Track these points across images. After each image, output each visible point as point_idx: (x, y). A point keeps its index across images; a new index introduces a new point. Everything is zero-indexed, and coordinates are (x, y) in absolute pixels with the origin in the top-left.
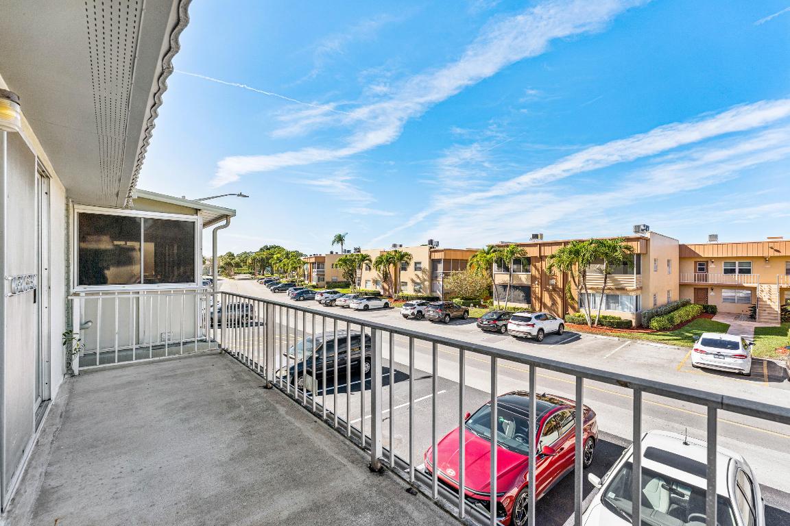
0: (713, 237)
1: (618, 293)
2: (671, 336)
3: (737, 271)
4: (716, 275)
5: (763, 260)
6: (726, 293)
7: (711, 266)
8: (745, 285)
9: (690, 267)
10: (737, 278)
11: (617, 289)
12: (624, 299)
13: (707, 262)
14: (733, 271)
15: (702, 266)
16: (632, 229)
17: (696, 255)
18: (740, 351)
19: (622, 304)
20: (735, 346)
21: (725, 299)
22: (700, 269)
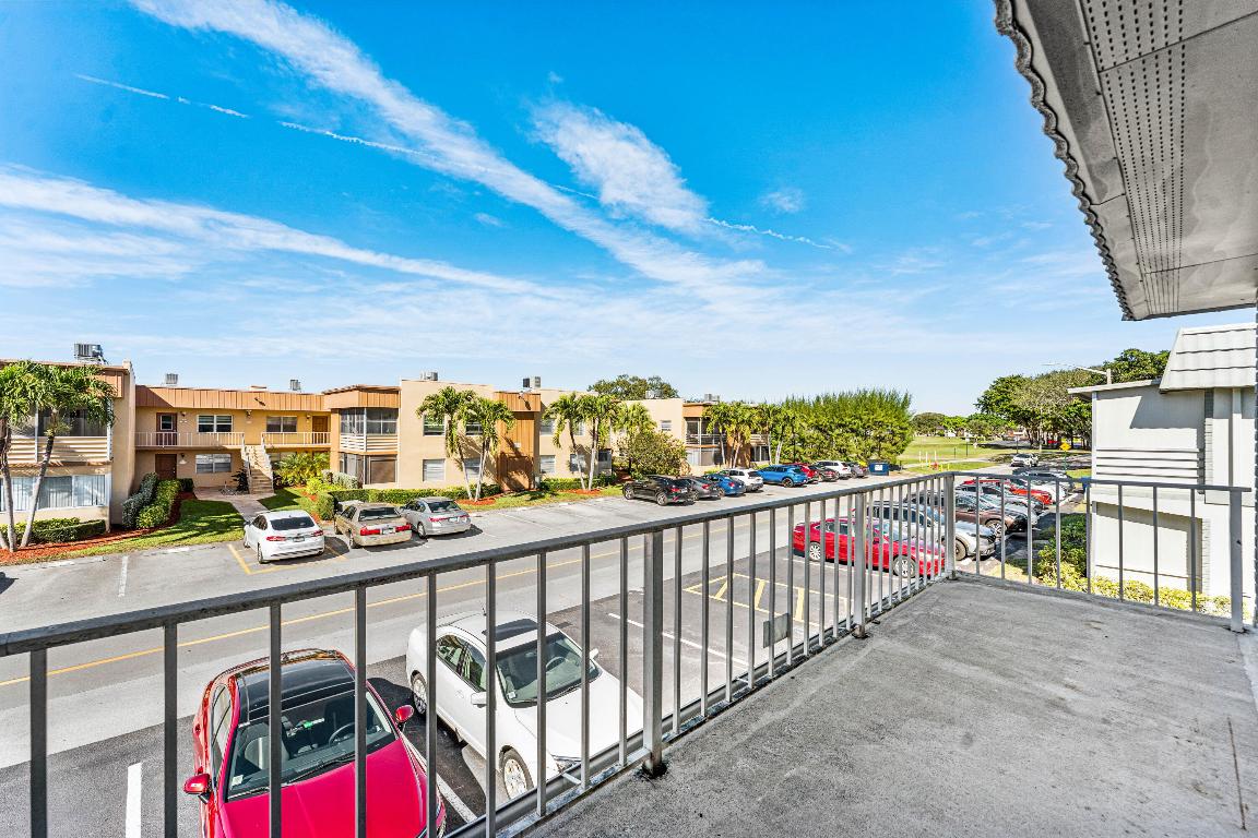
0: (173, 377)
1: (69, 471)
2: (181, 532)
3: (215, 428)
4: (188, 434)
5: (244, 415)
6: (201, 459)
7: (180, 421)
8: (228, 447)
9: (151, 421)
10: (216, 438)
11: (67, 464)
12: (82, 483)
13: (176, 415)
14: (210, 429)
15: (169, 419)
16: (73, 351)
17: (162, 405)
18: (316, 528)
19: (78, 492)
20: (307, 523)
21: (200, 467)
22: (165, 426)
